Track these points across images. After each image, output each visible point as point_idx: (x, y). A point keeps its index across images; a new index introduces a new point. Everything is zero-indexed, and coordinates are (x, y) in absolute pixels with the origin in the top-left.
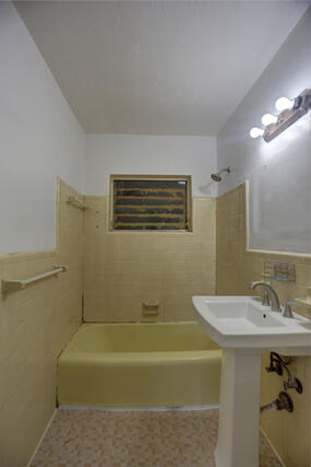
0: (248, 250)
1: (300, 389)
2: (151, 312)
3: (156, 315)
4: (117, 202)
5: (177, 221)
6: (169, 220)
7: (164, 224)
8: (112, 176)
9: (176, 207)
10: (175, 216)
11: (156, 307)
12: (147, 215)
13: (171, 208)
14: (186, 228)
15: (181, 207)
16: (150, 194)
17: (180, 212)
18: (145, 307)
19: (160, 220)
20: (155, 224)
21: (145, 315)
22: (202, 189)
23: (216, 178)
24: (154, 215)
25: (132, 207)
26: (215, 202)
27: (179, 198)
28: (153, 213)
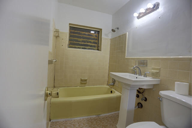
0: (126, 57)
1: (146, 100)
2: (84, 82)
3: (85, 84)
4: (70, 36)
5: (94, 47)
6: (91, 46)
7: (89, 47)
8: (70, 24)
9: (94, 41)
10: (94, 45)
11: (86, 80)
12: (83, 43)
13: (92, 41)
14: (98, 50)
15: (96, 41)
16: (84, 34)
17: (96, 43)
18: (82, 80)
19: (87, 46)
20: (86, 47)
21: (81, 83)
22: (106, 35)
23: (113, 31)
24: (86, 43)
25: (76, 39)
26: (110, 41)
27: (96, 38)
28: (85, 42)
